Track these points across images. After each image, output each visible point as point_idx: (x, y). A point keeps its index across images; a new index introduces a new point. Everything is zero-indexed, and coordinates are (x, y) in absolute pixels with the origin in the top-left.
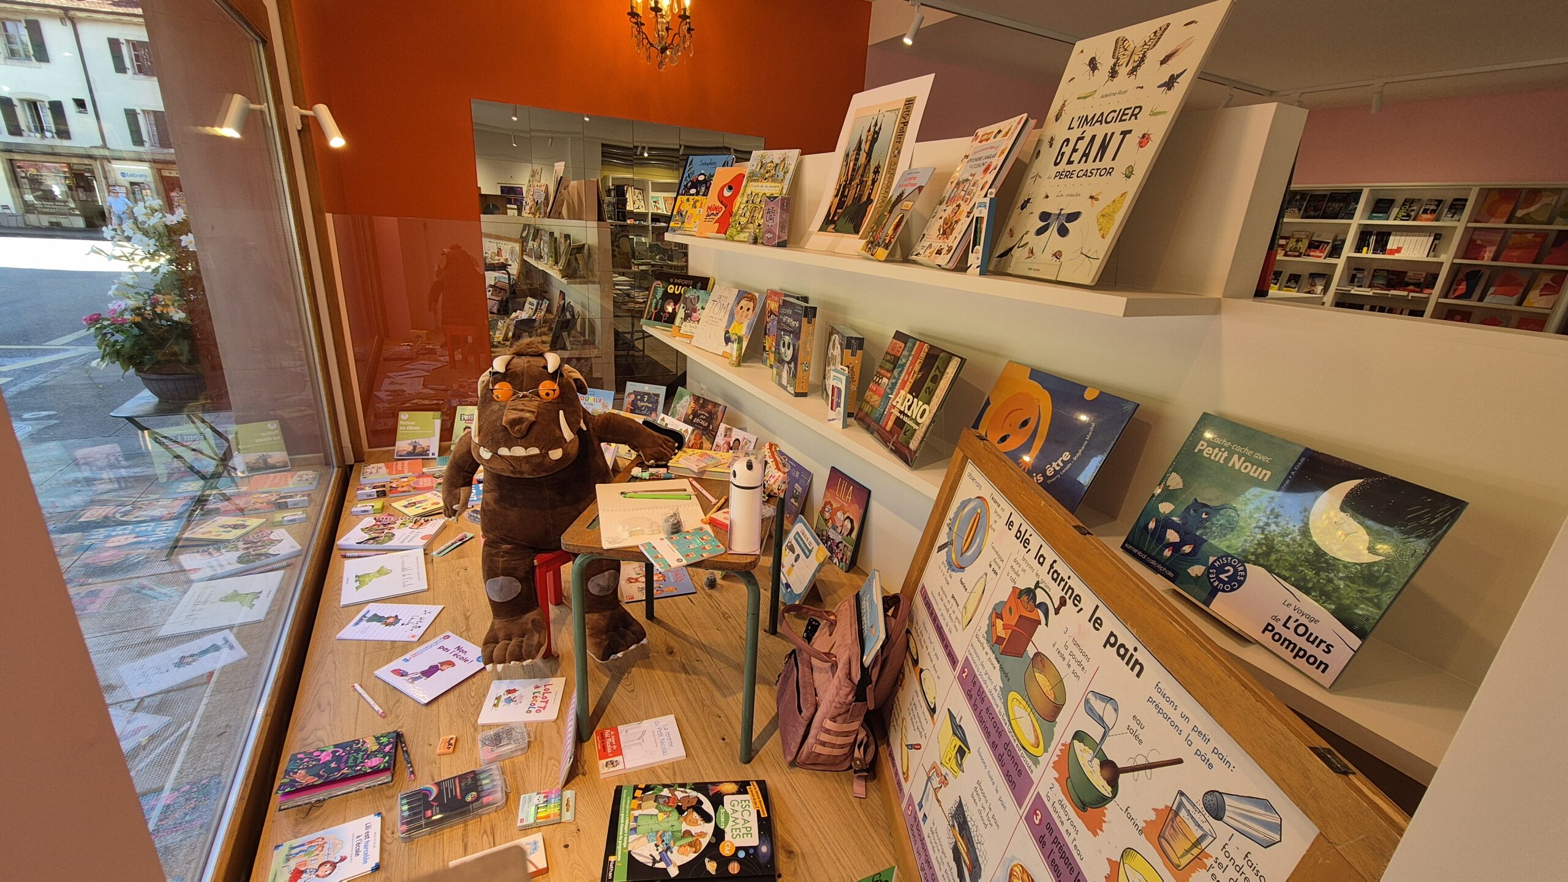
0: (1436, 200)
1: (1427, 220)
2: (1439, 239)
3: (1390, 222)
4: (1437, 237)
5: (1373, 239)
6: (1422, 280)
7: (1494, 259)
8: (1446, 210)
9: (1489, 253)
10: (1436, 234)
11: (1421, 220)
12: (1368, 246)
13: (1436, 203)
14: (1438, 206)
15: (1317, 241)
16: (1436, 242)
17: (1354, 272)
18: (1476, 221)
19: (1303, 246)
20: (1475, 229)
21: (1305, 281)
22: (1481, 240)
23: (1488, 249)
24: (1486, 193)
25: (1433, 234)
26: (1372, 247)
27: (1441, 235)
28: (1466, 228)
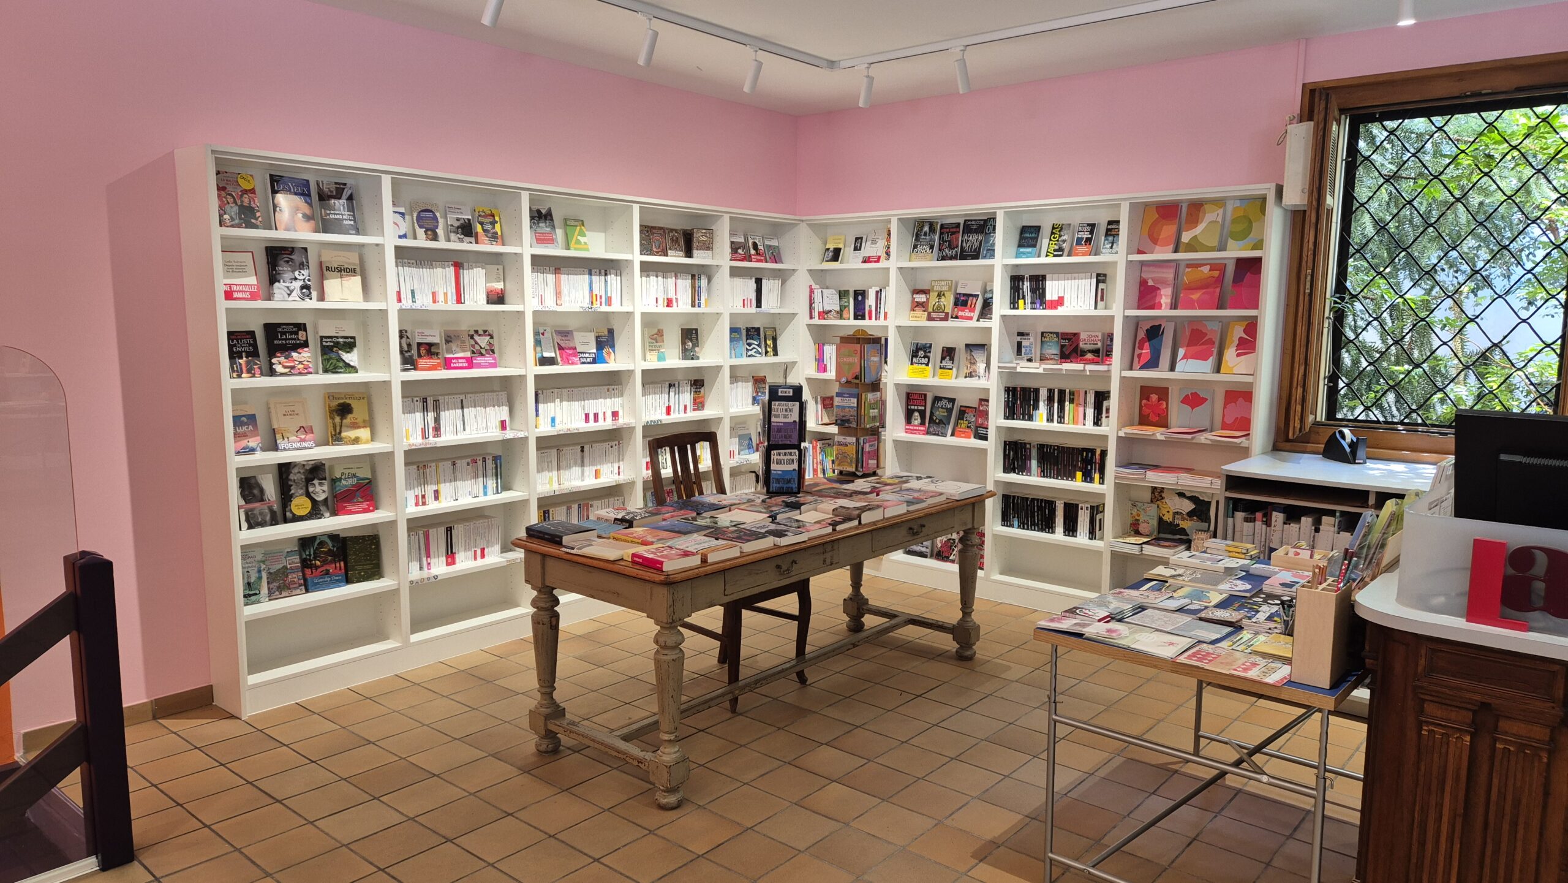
0: (1089, 225)
1: (1084, 254)
2: (1104, 282)
3: (1043, 260)
4: (1101, 278)
5: (1027, 285)
6: (1099, 345)
7: (1174, 306)
8: (1103, 238)
9: (1165, 298)
10: (1098, 275)
11: (1077, 255)
12: (1024, 298)
13: (1089, 229)
14: (1091, 232)
15: (964, 295)
16: (1101, 286)
17: (1019, 338)
18: (1140, 252)
19: (948, 302)
20: (1143, 263)
21: (961, 355)
22: (1153, 280)
23: (1163, 292)
24: (1141, 209)
25: (1094, 275)
26: (1028, 299)
27: (1105, 275)
28: (1130, 263)
